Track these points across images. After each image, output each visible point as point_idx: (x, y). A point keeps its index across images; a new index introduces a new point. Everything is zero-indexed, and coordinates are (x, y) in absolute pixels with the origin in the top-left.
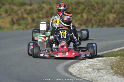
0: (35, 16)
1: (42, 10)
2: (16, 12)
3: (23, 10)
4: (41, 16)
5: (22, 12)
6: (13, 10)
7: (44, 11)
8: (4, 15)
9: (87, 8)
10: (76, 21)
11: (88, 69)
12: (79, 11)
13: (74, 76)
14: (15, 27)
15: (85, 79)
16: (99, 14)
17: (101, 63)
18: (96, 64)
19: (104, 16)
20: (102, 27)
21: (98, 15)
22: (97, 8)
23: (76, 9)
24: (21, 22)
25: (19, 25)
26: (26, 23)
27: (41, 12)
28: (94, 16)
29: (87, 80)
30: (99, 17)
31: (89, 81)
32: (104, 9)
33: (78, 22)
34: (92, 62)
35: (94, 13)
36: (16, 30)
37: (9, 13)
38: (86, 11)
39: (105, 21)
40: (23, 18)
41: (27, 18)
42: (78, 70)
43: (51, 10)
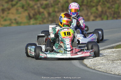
0: (51, 10)
1: (57, 4)
2: (32, 7)
3: (39, 5)
4: (56, 10)
5: (38, 7)
6: (29, 5)
7: (60, 5)
8: (21, 10)
9: (102, 1)
10: (91, 13)
11: (103, 60)
12: (94, 4)
13: (89, 68)
14: (32, 21)
15: (100, 70)
16: (113, 6)
17: (115, 54)
18: (111, 55)
19: (118, 8)
20: (117, 19)
21: (113, 8)
22: (111, 1)
23: (91, 2)
24: (38, 16)
25: (36, 19)
26: (42, 18)
27: (56, 6)
28: (109, 8)
29: (102, 72)
30: (113, 9)
31: (104, 72)
32: (118, 2)
33: (93, 14)
34: (106, 54)
35: (108, 5)
36: (33, 24)
37: (25, 8)
38: (100, 3)
39: (119, 13)
40: (40, 13)
41: (43, 12)
42: (93, 62)
43: (67, 4)
